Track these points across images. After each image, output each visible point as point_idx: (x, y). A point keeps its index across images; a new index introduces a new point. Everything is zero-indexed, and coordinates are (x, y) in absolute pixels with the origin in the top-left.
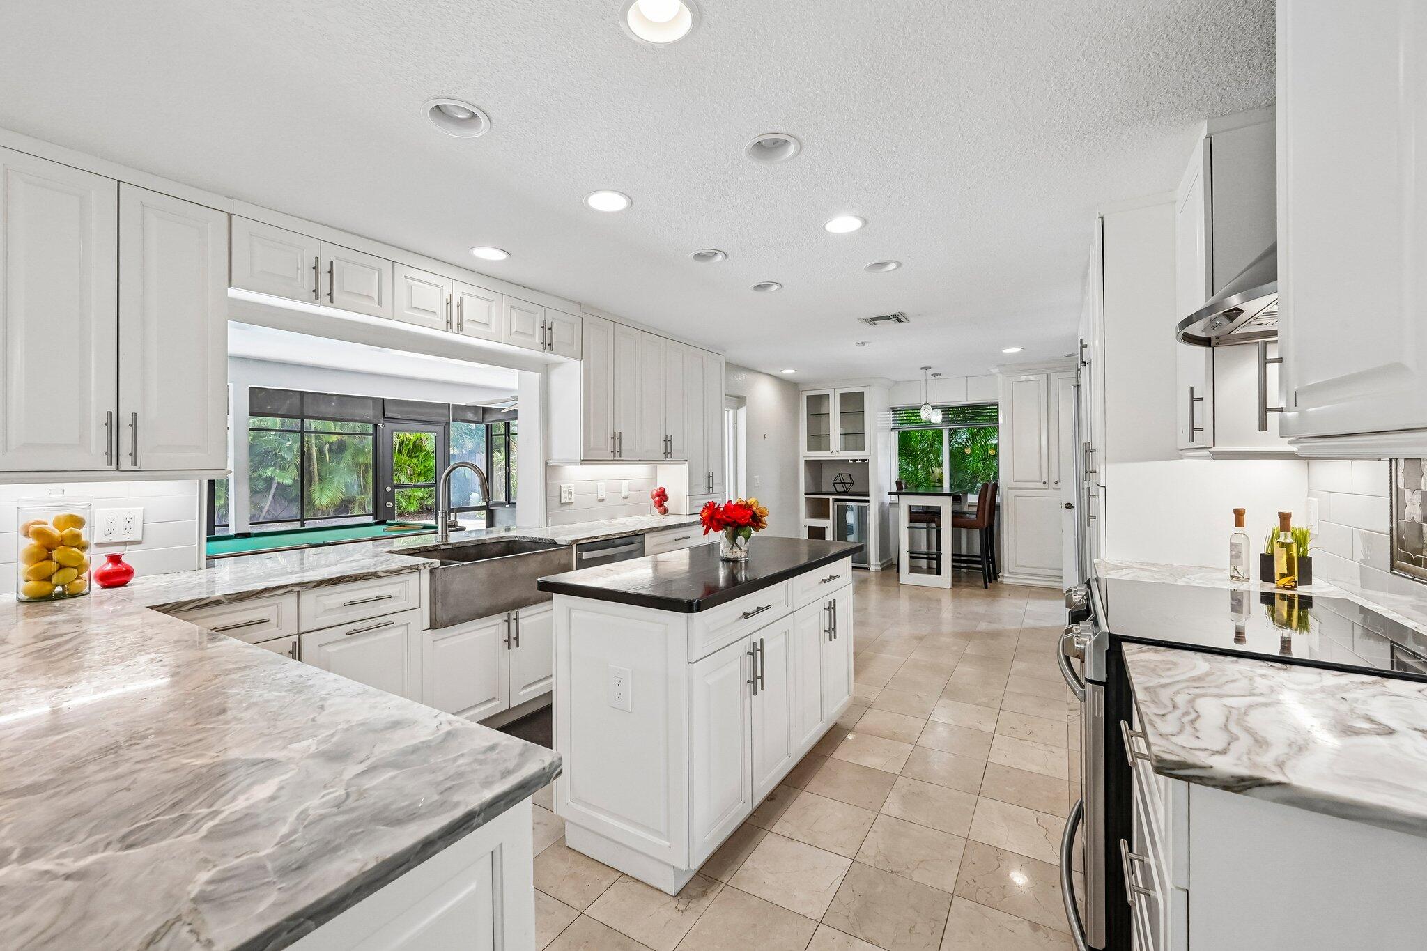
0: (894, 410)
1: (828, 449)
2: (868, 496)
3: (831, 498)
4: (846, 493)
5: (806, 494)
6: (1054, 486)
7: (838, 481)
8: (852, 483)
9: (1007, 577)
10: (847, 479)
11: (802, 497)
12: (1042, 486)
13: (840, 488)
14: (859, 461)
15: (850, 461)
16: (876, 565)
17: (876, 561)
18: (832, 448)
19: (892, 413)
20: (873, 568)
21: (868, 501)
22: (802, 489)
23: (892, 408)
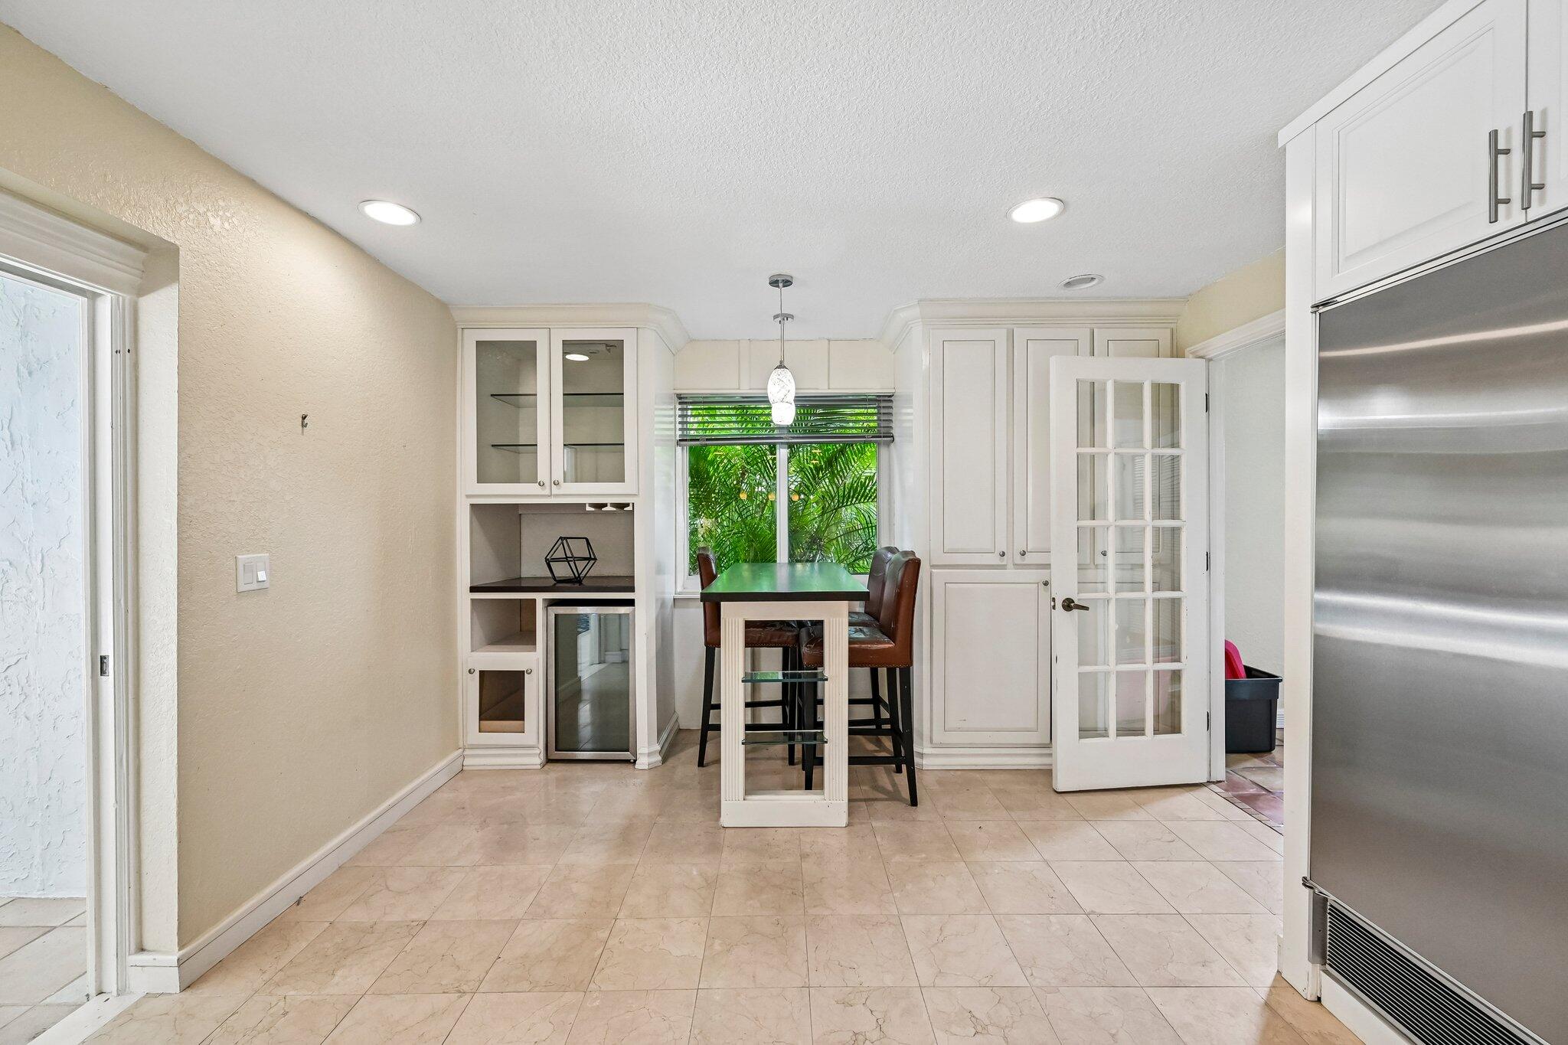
0: (682, 399)
1: (533, 479)
2: (632, 589)
3: (540, 598)
4: (576, 582)
5: (473, 589)
6: (1018, 559)
7: (560, 554)
8: (591, 559)
9: (929, 756)
10: (579, 549)
11: (464, 600)
12: (995, 559)
13: (562, 570)
14: (609, 508)
15: (588, 509)
16: (650, 754)
17: (650, 744)
18: (542, 475)
19: (679, 406)
20: (643, 762)
21: (631, 603)
22: (463, 577)
23: (679, 397)
